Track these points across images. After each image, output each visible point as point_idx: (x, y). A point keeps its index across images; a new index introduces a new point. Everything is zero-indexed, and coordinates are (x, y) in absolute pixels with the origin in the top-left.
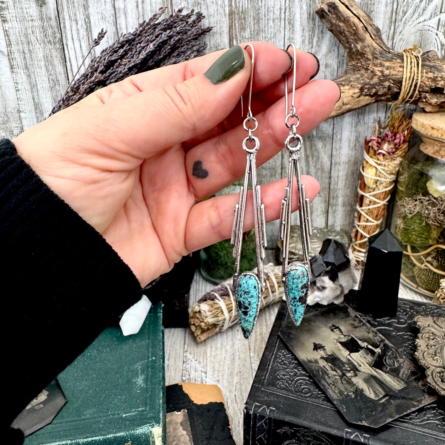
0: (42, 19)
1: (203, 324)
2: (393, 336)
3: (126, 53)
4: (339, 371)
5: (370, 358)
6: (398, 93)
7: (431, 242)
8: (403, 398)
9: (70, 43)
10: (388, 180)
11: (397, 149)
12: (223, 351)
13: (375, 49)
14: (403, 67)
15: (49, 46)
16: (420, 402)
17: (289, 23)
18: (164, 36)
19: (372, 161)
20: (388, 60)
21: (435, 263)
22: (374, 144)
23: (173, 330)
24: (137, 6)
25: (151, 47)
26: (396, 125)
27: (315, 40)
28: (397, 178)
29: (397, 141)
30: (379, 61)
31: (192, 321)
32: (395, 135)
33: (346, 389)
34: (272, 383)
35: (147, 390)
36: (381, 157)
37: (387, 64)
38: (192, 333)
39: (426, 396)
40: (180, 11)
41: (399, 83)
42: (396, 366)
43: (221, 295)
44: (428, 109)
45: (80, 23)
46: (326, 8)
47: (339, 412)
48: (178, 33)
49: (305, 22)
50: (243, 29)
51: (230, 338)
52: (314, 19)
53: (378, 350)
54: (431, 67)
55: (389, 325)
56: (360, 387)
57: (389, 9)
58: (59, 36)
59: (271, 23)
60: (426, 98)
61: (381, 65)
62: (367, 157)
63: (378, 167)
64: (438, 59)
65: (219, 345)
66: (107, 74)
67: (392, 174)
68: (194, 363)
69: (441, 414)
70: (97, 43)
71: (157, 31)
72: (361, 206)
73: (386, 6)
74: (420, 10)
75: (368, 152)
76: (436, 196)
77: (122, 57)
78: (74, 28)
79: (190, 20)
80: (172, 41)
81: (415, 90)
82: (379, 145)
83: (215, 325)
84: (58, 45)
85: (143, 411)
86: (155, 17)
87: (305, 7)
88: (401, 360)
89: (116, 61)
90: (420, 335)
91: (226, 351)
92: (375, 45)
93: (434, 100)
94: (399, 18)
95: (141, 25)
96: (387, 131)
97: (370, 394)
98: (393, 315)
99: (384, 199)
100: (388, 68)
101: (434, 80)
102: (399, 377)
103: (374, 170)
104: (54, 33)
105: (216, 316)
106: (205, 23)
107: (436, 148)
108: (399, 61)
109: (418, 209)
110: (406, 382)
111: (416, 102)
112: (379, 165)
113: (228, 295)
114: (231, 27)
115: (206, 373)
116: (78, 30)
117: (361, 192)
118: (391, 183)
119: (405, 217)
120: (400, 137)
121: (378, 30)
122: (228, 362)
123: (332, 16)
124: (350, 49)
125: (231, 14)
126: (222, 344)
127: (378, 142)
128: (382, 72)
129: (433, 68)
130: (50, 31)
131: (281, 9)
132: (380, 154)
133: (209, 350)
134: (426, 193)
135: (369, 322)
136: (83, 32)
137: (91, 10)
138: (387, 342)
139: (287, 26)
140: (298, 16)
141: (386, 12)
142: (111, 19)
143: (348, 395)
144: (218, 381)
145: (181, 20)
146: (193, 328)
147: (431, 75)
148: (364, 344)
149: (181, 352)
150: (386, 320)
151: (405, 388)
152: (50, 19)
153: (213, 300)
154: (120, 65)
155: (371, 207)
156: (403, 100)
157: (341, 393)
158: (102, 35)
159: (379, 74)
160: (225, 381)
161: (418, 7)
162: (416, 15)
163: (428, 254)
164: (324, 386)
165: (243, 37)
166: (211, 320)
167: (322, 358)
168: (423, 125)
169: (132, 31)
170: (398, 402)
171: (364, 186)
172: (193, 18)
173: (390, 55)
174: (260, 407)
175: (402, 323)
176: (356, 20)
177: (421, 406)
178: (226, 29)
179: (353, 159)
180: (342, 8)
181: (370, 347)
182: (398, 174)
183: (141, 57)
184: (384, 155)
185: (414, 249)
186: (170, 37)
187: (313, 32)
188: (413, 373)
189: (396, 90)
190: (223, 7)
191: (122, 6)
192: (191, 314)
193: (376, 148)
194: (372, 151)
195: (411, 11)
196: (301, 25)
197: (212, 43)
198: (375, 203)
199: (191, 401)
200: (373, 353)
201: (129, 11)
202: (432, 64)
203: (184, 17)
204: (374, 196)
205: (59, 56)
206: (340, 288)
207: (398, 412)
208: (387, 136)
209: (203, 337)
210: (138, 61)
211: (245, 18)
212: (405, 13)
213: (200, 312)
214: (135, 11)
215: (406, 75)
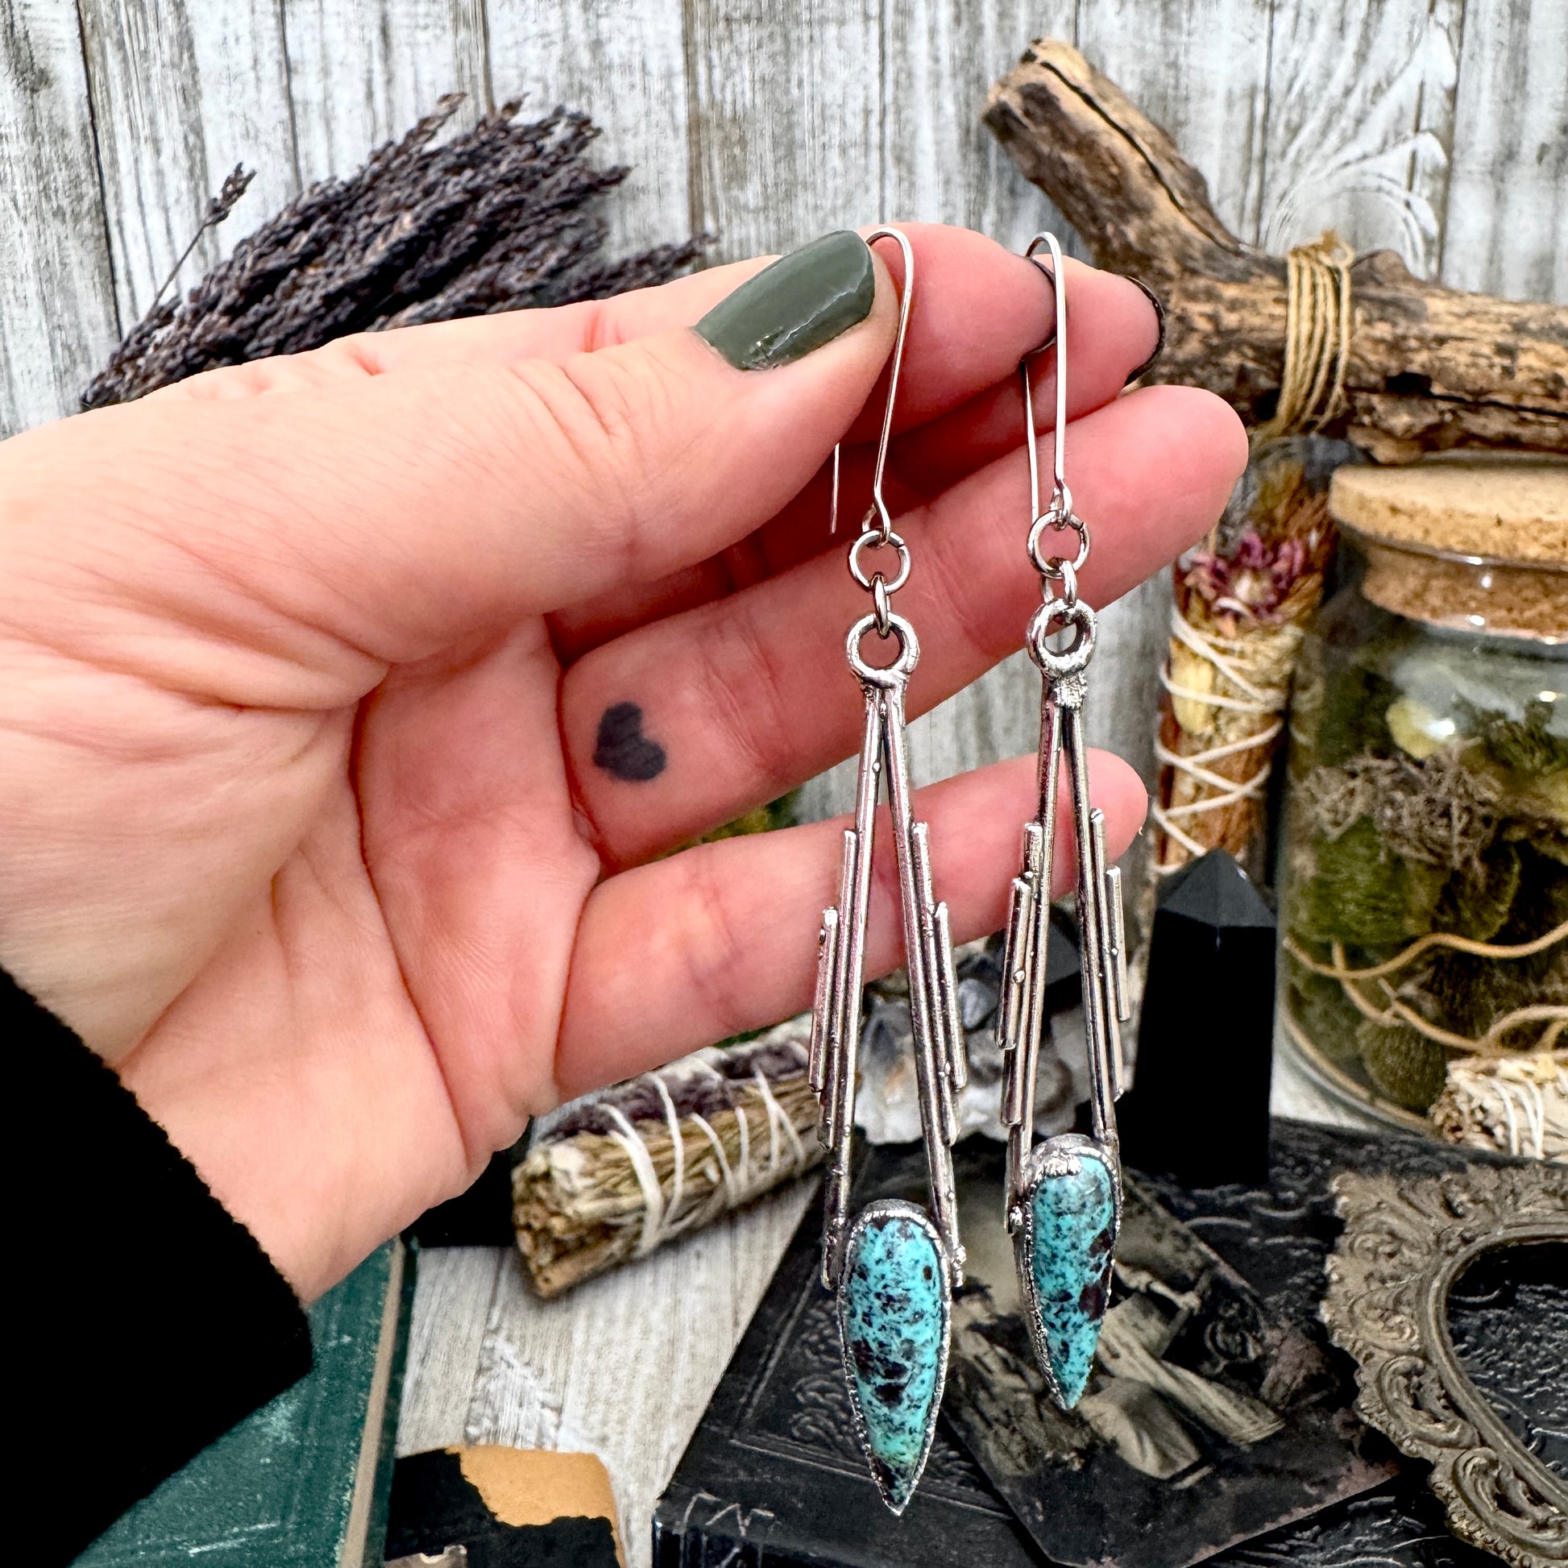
0: (34, 133)
1: (557, 1224)
2: (1250, 1252)
3: (319, 245)
4: (1032, 1376)
5: (1154, 1329)
6: (1274, 395)
7: (1411, 925)
8: (1266, 1471)
9: (131, 219)
10: (1257, 708)
11: (1283, 596)
12: (636, 1330)
13: (1187, 240)
14: (1285, 302)
15: (55, 227)
16: (1328, 1484)
17: (899, 160)
18: (453, 191)
19: (1197, 640)
20: (1232, 279)
21: (1429, 1005)
22: (1202, 580)
23: (454, 1253)
24: (370, 95)
25: (406, 225)
26: (1280, 512)
27: (989, 217)
28: (1289, 701)
29: (1281, 567)
30: (1201, 283)
31: (521, 1215)
32: (1276, 548)
33: (1053, 1440)
34: (774, 1421)
35: (297, 1455)
36: (1227, 625)
37: (1230, 292)
38: (522, 1263)
39: (1357, 1464)
40: (513, 107)
41: (1274, 355)
42: (1252, 1355)
43: (636, 1117)
44: (1384, 451)
45: (167, 152)
46: (1015, 103)
47: (1016, 1527)
48: (505, 182)
49: (953, 156)
50: (737, 177)
51: (664, 1284)
52: (981, 148)
53: (1188, 1301)
54: (1383, 303)
55: (1240, 1211)
56: (1108, 1432)
57: (1240, 117)
58: (91, 192)
59: (835, 160)
60: (1370, 410)
61: (1211, 295)
62: (1181, 627)
63: (1222, 662)
64: (1408, 278)
65: (621, 1308)
66: (250, 318)
67: (1269, 684)
68: (519, 1376)
69: (1408, 1532)
70: (219, 212)
71: (432, 175)
72: (1167, 804)
73: (1230, 105)
74: (1345, 122)
75: (1185, 610)
76: (1419, 752)
77: (305, 260)
78: (147, 165)
79: (549, 144)
80: (482, 208)
81: (1330, 384)
82: (1222, 581)
83: (603, 1230)
84: (87, 226)
85: (271, 1534)
86: (424, 128)
87: (950, 108)
88: (1271, 1336)
89: (281, 273)
90: (1342, 1242)
91: (646, 1332)
92: (1187, 227)
93: (1401, 420)
94: (1275, 146)
95: (376, 158)
96: (1248, 534)
97: (1143, 1458)
98: (1256, 1175)
99: (1246, 777)
100: (1234, 306)
101: (1396, 346)
102: (1257, 1396)
103: (1205, 672)
104: (75, 182)
105: (611, 1193)
106: (604, 154)
107: (1413, 583)
108: (1271, 281)
109: (1359, 805)
110: (1281, 1415)
111: (1337, 429)
112: (1224, 651)
113: (659, 1115)
114: (695, 171)
115: (559, 1410)
116: (160, 173)
117: (1165, 756)
118: (1269, 718)
119: (1318, 841)
120: (1291, 555)
121: (1196, 180)
122: (648, 1369)
123: (1038, 133)
124: (1103, 241)
125: (696, 124)
126: (632, 1306)
127: (1216, 573)
128: (1213, 319)
129: (1388, 308)
130: (61, 177)
131: (867, 112)
132: (1223, 612)
133: (581, 1323)
134: (1386, 747)
135: (1163, 1200)
136: (177, 182)
137: (210, 107)
138: (1225, 1271)
139: (892, 172)
140: (926, 139)
141: (1228, 128)
142: (277, 138)
143: (1057, 1463)
144: (603, 1440)
145: (519, 141)
146: (525, 1241)
147: (1382, 330)
148: (1139, 1280)
149: (477, 1332)
150: (1228, 1194)
151: (1277, 1436)
152: (64, 134)
153: (601, 1131)
154: (296, 286)
155: (1202, 805)
156: (1294, 418)
157: (1032, 1453)
158: (237, 186)
159: (1203, 325)
160: (630, 1440)
161: (1336, 110)
162: (1333, 138)
163: (1406, 973)
164: (969, 1428)
165: (738, 207)
166: (587, 1207)
167: (975, 1327)
168: (1363, 503)
169: (346, 174)
170: (1244, 1485)
171: (1174, 733)
172: (561, 132)
173: (1239, 263)
174: (714, 1508)
175: (1286, 1206)
176: (1119, 144)
177: (1332, 1500)
178: (678, 178)
179: (1136, 641)
180: (1071, 104)
181: (1159, 1288)
182: (1291, 685)
183: (372, 258)
184: (1237, 617)
185: (1356, 958)
186: (475, 194)
187: (982, 190)
188: (1312, 1382)
189: (1264, 382)
190: (667, 102)
191: (316, 96)
192: (519, 1188)
193: (1209, 593)
194: (1196, 606)
195: (1313, 124)
196: (939, 166)
197: (632, 222)
198: (1214, 791)
199: (483, 1514)
200: (1167, 1309)
201: (341, 111)
202: (1386, 294)
203: (528, 130)
204: (1210, 766)
205: (90, 260)
206: (1056, 1074)
207: (1241, 1525)
208: (1246, 548)
209: (559, 1276)
210: (358, 272)
211: (743, 142)
212: (1294, 131)
213: (547, 1176)
214: (361, 110)
215: (1297, 329)
